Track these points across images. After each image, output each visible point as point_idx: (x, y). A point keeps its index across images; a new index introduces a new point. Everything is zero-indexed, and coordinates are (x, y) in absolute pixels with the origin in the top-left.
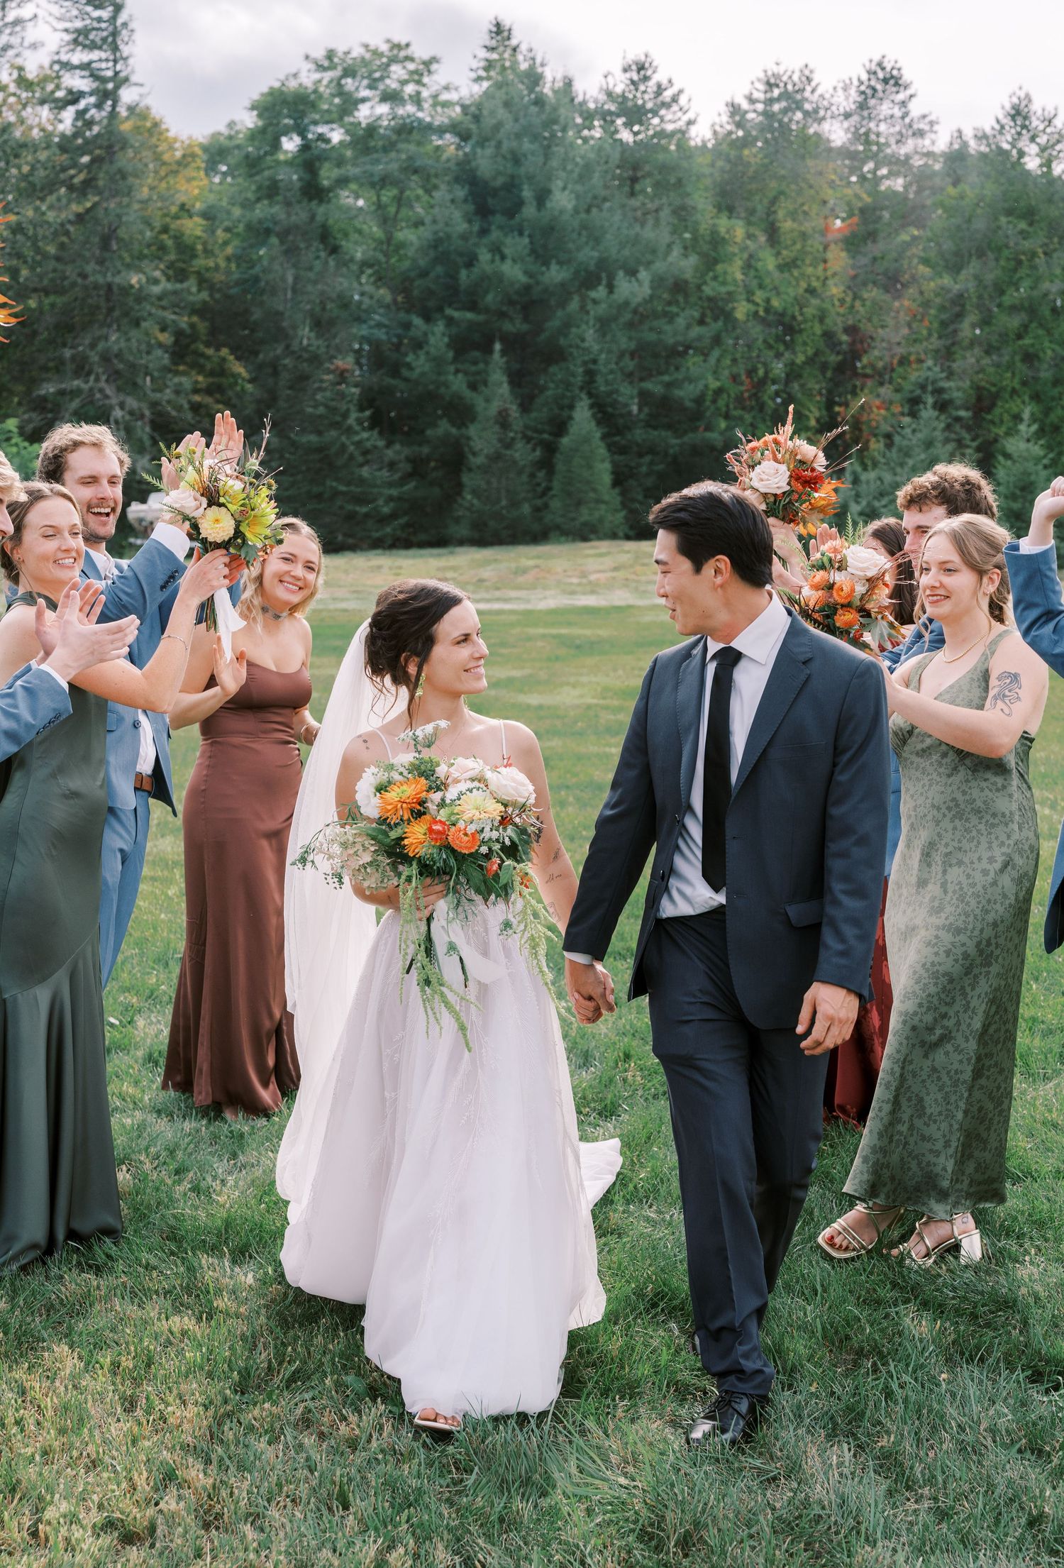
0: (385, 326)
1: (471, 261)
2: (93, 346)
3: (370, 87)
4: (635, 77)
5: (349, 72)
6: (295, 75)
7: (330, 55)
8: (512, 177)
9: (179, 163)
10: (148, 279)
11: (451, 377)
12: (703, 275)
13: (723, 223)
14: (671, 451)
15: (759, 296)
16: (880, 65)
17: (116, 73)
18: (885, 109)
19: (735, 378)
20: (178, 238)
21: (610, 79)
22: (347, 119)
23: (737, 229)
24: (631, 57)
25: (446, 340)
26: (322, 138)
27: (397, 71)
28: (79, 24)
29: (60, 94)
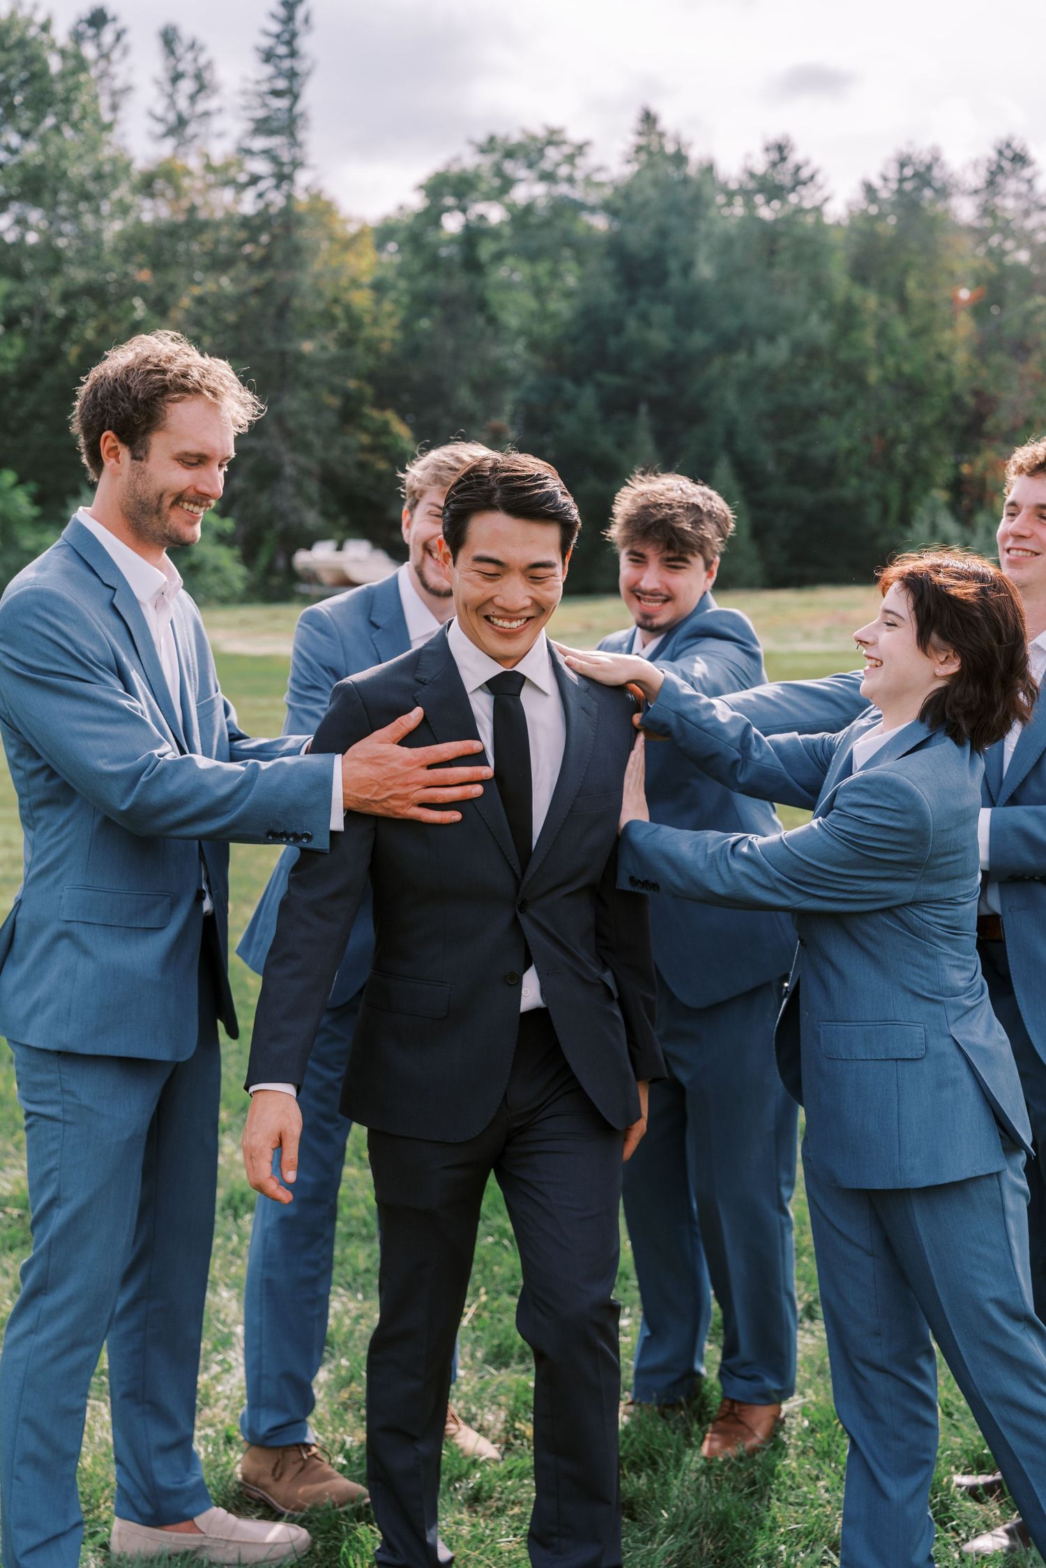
0: (536, 390)
1: (619, 328)
3: (528, 168)
4: (776, 158)
5: (510, 154)
6: (457, 159)
7: (492, 139)
8: (660, 250)
9: (352, 240)
10: (318, 346)
11: (600, 437)
12: (839, 341)
13: (858, 293)
14: (807, 506)
15: (890, 361)
16: (1008, 146)
17: (293, 158)
18: (1012, 185)
19: (866, 439)
20: (348, 310)
21: (752, 160)
22: (507, 199)
23: (870, 301)
24: (771, 139)
25: (594, 402)
26: (482, 217)
27: (552, 154)
28: (260, 113)
29: (243, 178)
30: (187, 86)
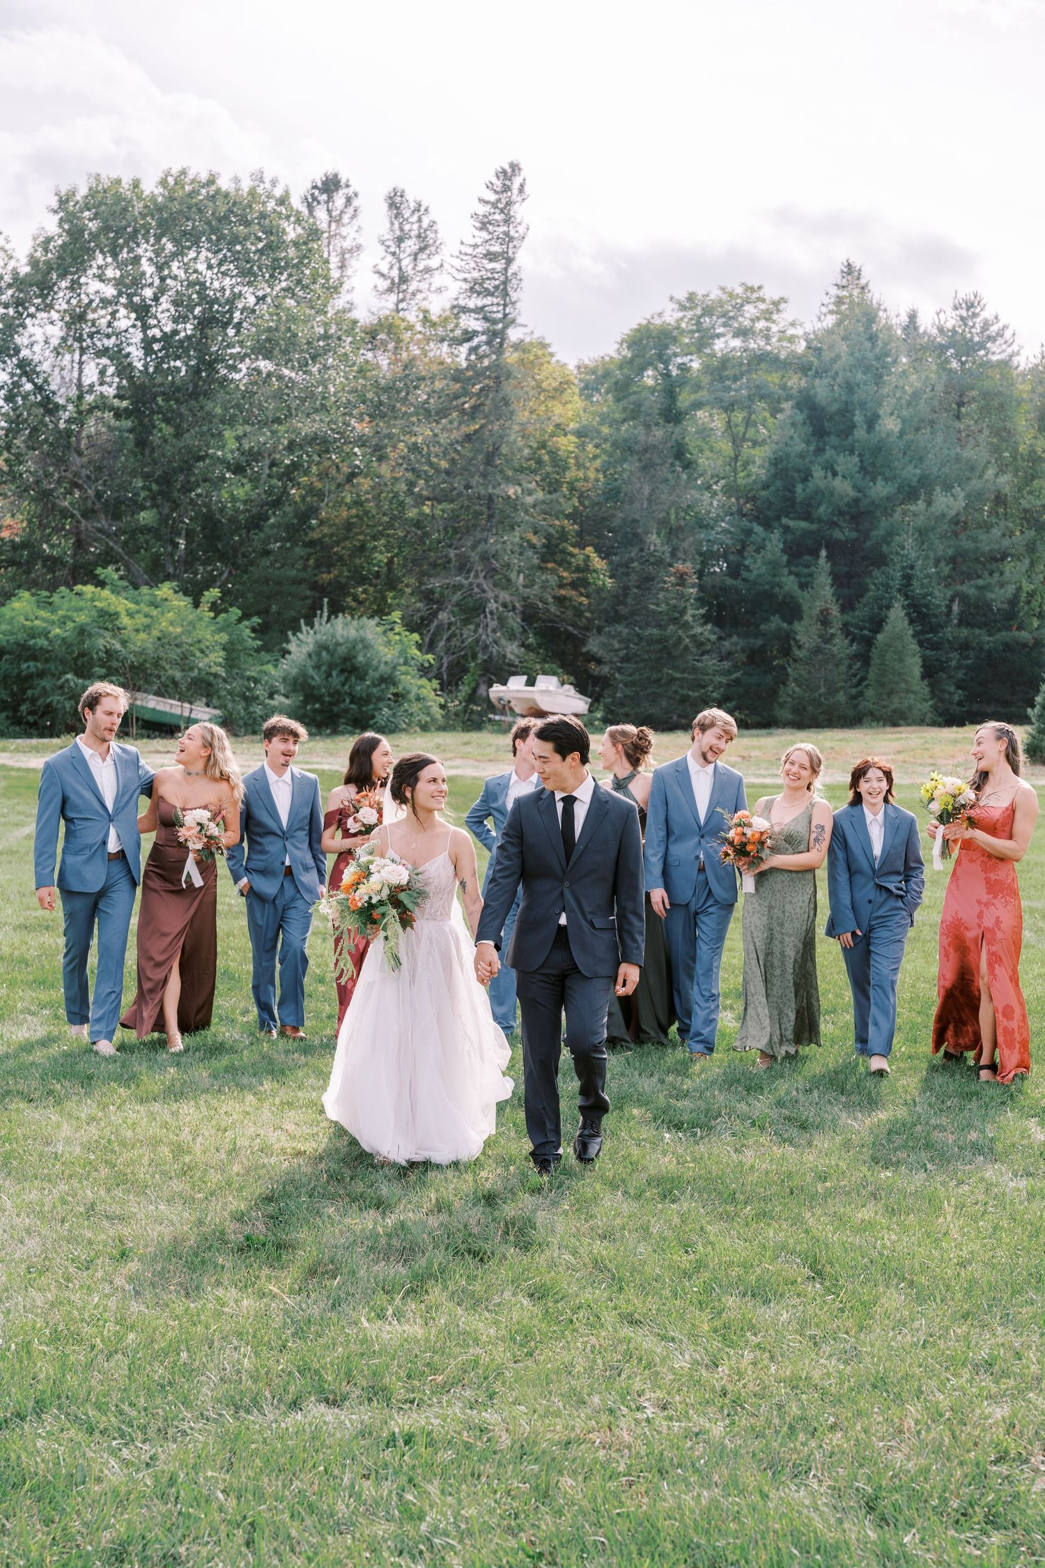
0: (731, 533)
1: (807, 477)
2: (473, 547)
3: (724, 325)
4: (964, 313)
5: (708, 311)
6: (660, 315)
7: (691, 297)
8: (846, 403)
9: (555, 390)
10: (523, 491)
11: (784, 579)
12: (1020, 490)
14: (986, 647)
17: (505, 315)
20: (553, 454)
21: (942, 316)
22: (706, 351)
24: (961, 295)
25: (781, 546)
26: (682, 367)
27: (750, 310)
28: (476, 274)
29: (458, 333)
30: (411, 245)
